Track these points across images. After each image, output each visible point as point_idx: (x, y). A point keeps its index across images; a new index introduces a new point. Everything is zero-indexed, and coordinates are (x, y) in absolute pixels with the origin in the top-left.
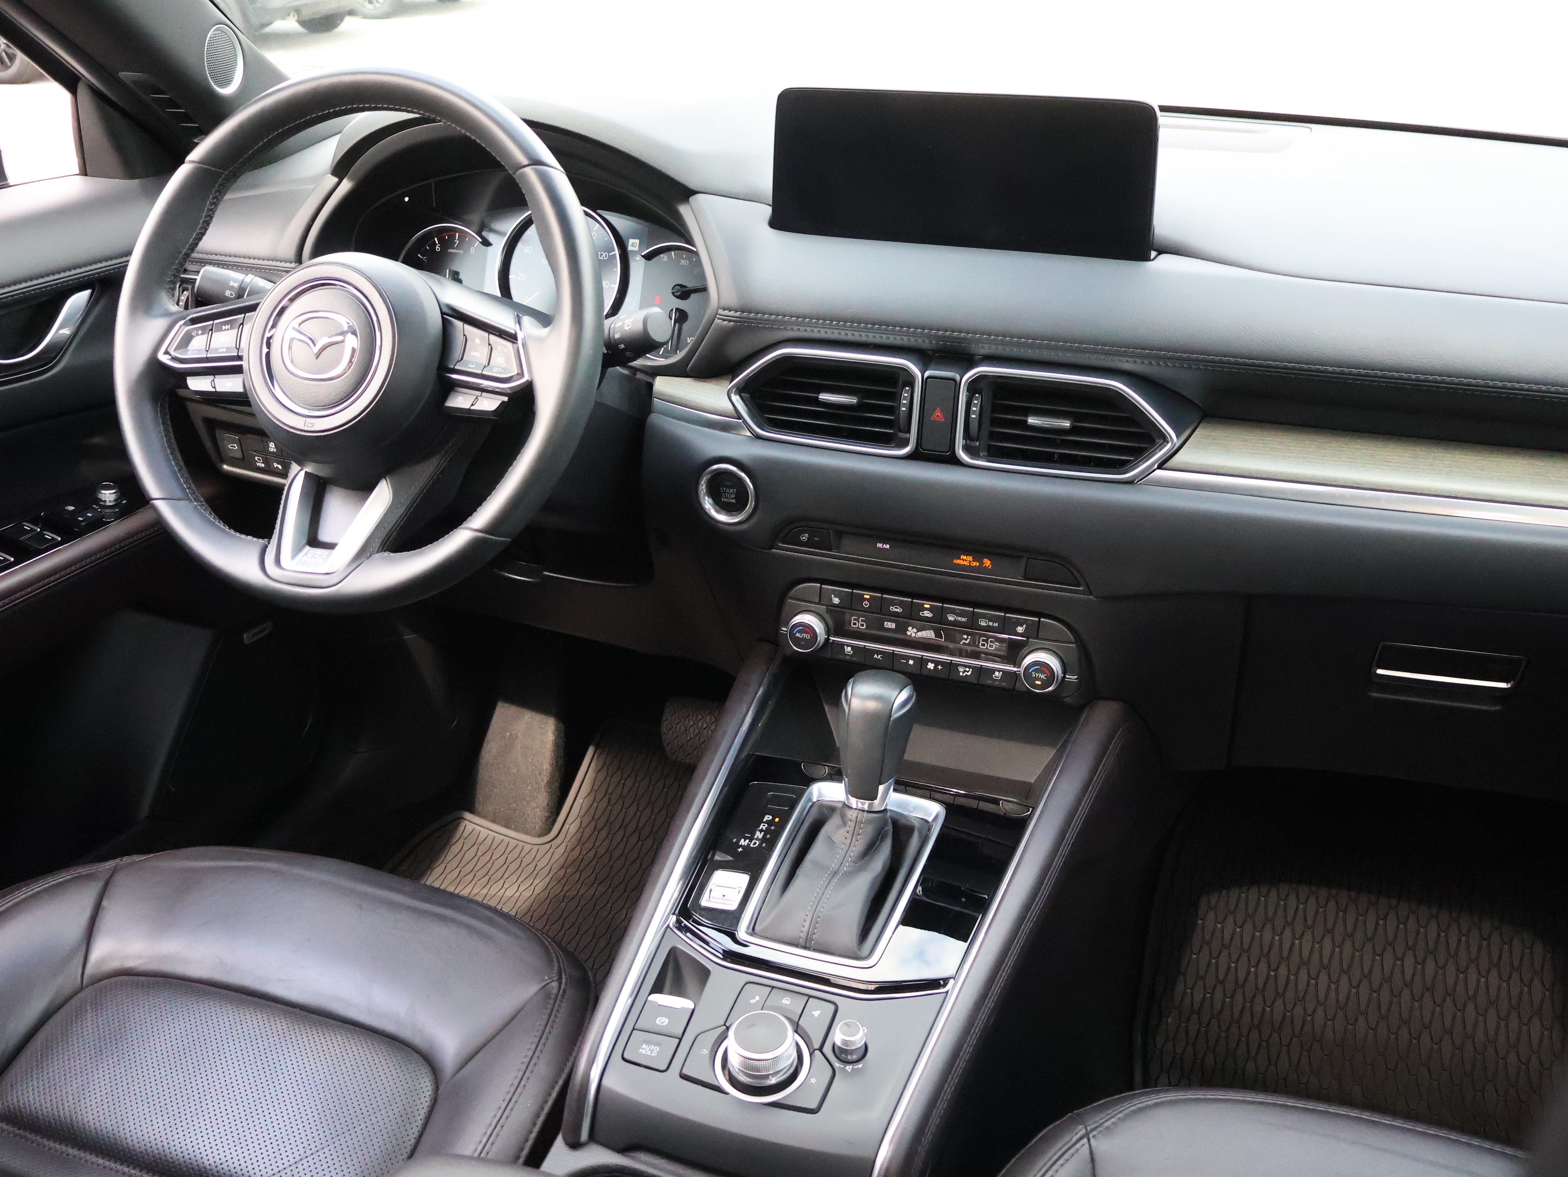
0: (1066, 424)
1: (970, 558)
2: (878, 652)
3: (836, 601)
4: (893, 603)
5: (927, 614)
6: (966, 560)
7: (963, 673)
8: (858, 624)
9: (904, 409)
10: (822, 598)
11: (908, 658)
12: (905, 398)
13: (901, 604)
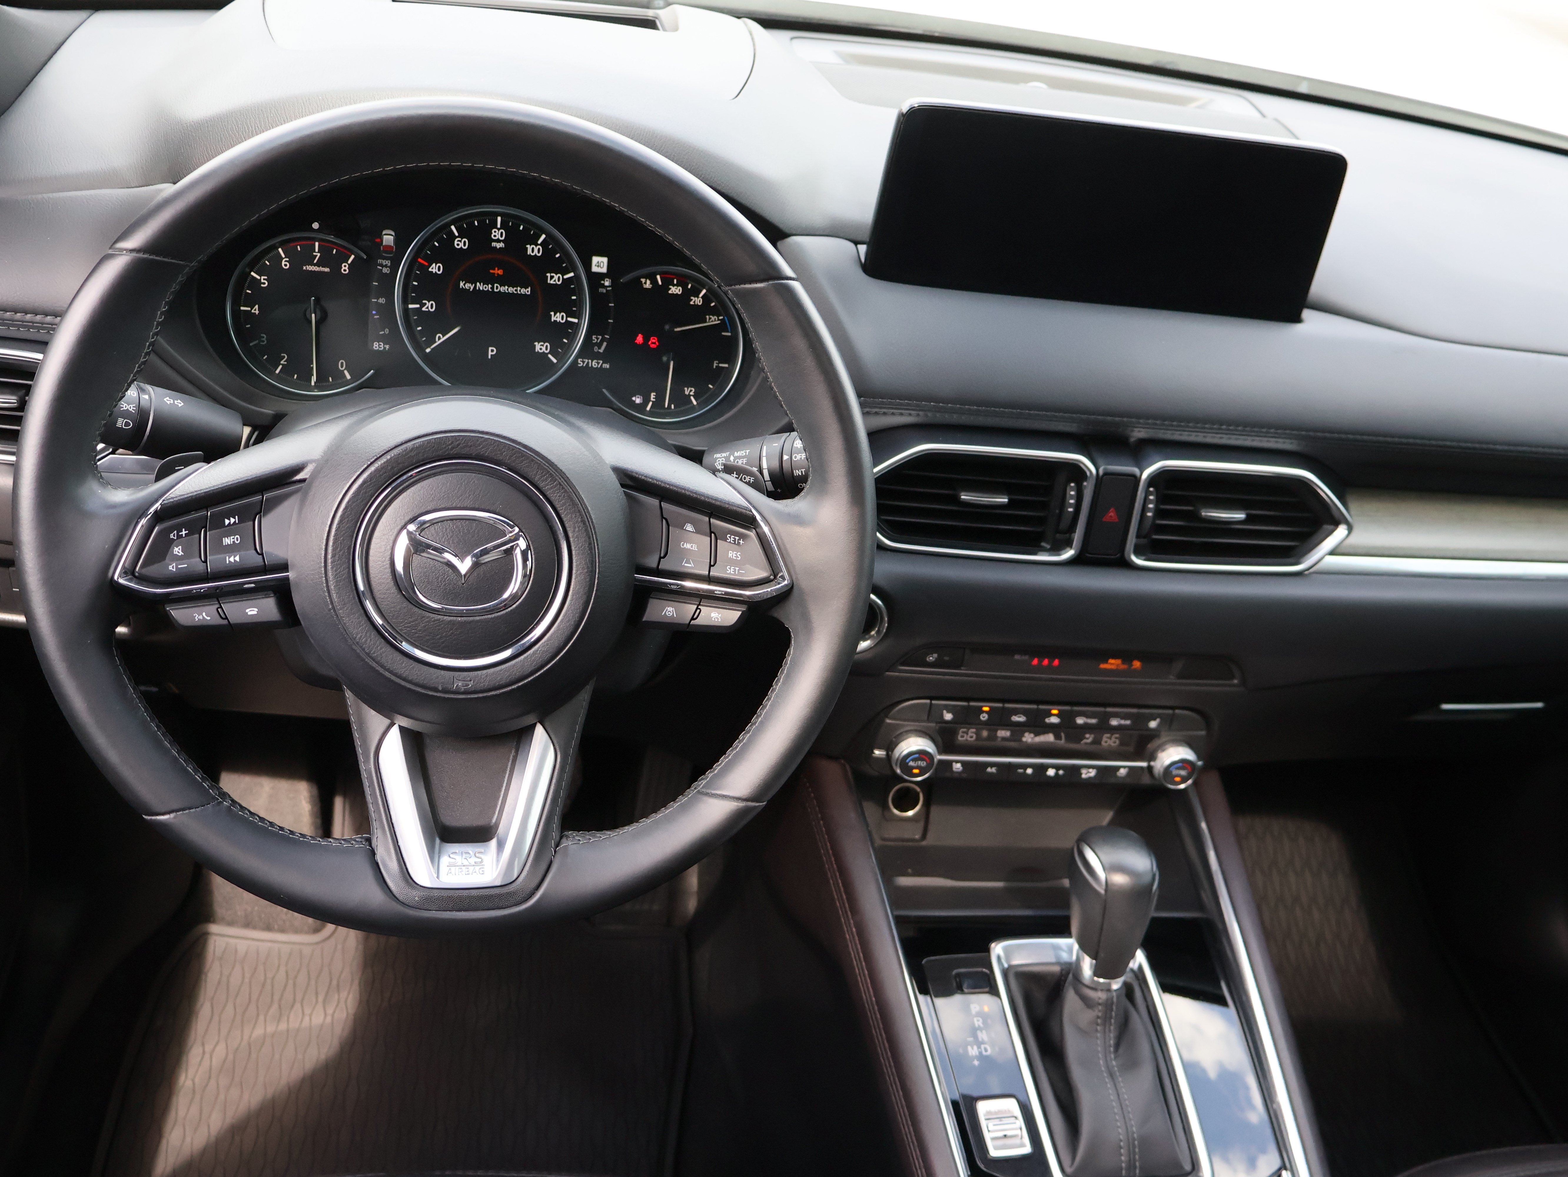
0: (1240, 516)
1: (1119, 661)
2: (992, 765)
3: (948, 716)
4: (1016, 712)
5: (1054, 720)
6: (1113, 664)
7: (1086, 774)
8: (967, 736)
9: (1071, 510)
10: (932, 714)
11: (1025, 766)
12: (1072, 497)
13: (1024, 712)
